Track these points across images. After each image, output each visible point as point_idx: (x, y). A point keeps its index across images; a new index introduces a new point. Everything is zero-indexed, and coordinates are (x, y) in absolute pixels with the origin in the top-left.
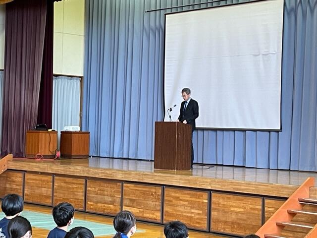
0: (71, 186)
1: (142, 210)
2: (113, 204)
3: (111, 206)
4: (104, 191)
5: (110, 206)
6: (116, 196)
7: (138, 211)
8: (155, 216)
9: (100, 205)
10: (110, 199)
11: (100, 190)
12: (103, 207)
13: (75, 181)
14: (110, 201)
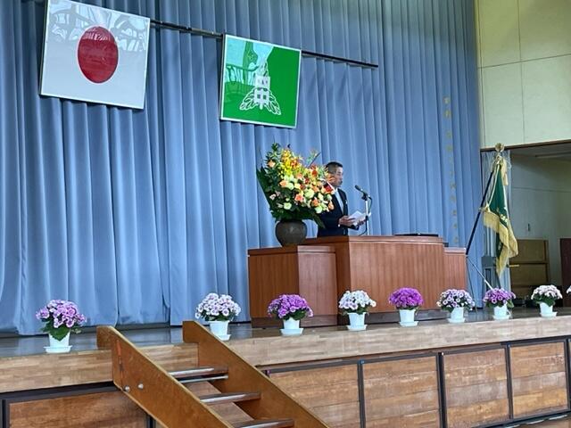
0: (405, 381)
1: (540, 395)
2: (494, 399)
3: (493, 404)
4: (476, 373)
5: (490, 403)
6: (498, 379)
7: (535, 399)
8: (559, 401)
9: (472, 409)
10: (489, 389)
11: (469, 374)
12: (478, 412)
13: (415, 365)
14: (490, 394)
